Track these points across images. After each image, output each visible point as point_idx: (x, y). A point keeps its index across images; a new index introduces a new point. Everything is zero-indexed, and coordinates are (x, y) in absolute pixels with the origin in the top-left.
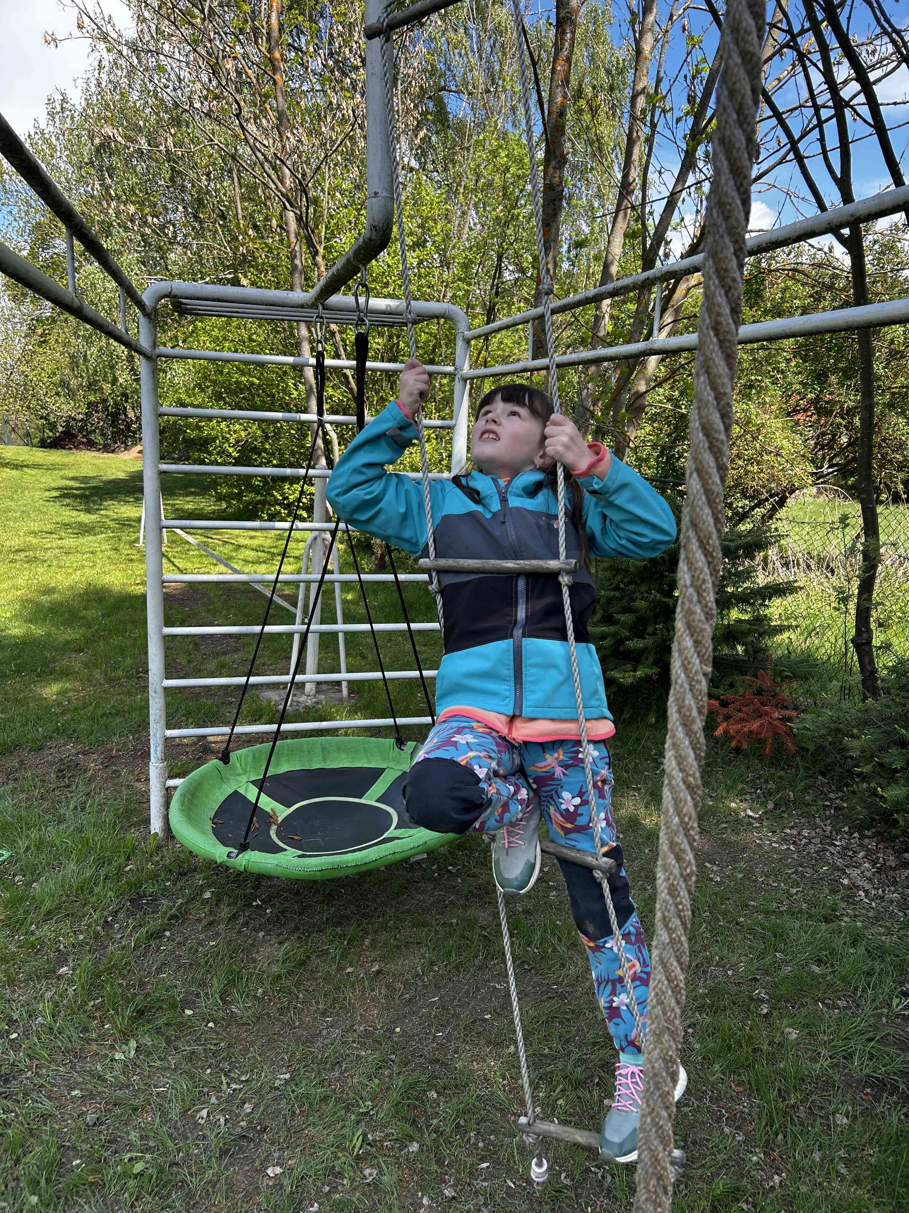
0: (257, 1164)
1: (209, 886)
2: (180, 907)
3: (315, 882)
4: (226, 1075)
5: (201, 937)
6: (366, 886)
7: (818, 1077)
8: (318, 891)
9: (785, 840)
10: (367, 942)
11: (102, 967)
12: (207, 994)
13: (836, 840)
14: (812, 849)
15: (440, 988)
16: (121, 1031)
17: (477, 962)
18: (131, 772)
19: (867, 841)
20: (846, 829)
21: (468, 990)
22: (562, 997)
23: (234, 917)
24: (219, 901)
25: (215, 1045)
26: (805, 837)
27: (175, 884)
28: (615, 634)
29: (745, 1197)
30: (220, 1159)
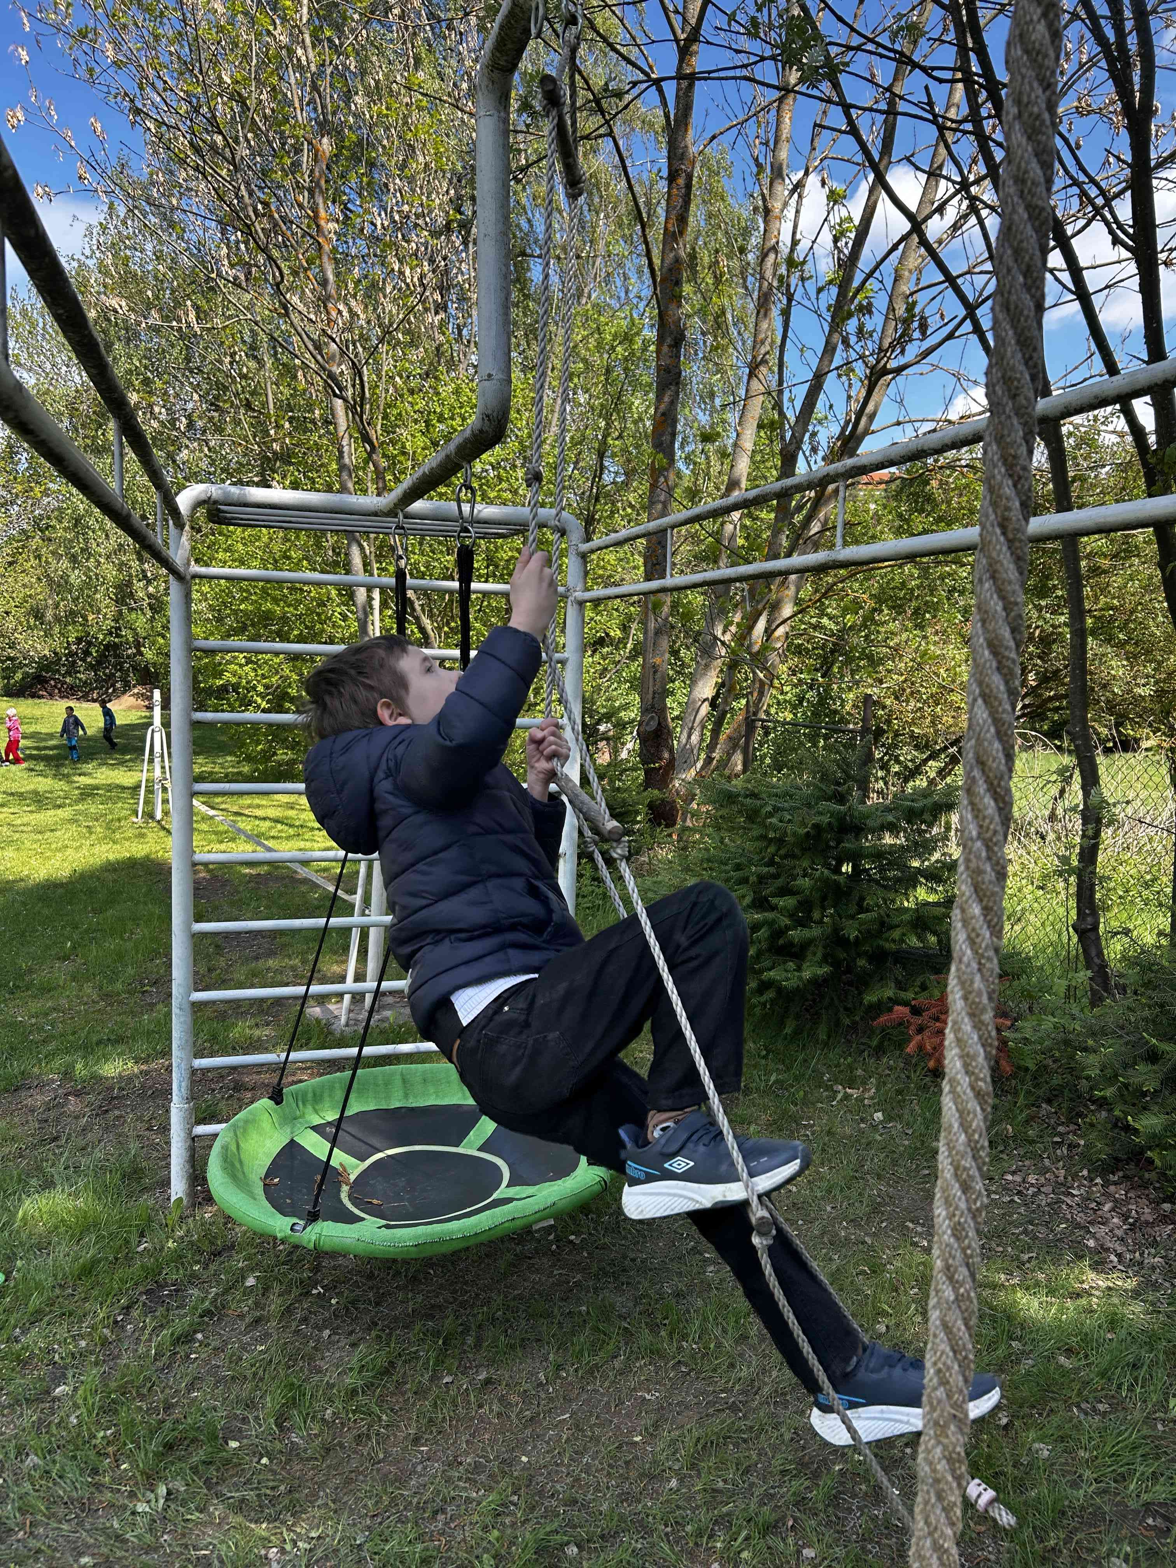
1: (252, 1270)
2: (215, 1300)
3: (394, 1261)
4: (289, 1530)
5: (246, 1339)
6: (462, 1266)
7: (1082, 1508)
8: (398, 1273)
9: (1006, 1188)
10: (470, 1340)
11: (113, 1385)
12: (257, 1418)
13: (1072, 1187)
14: (1043, 1200)
15: (570, 1400)
16: (143, 1473)
17: (617, 1364)
18: (140, 1119)
19: (1112, 1188)
20: (1085, 1172)
21: (608, 1403)
22: (734, 1408)
23: (289, 1311)
24: (266, 1290)
25: (273, 1488)
26: (1032, 1185)
27: (206, 1267)
28: (772, 923)
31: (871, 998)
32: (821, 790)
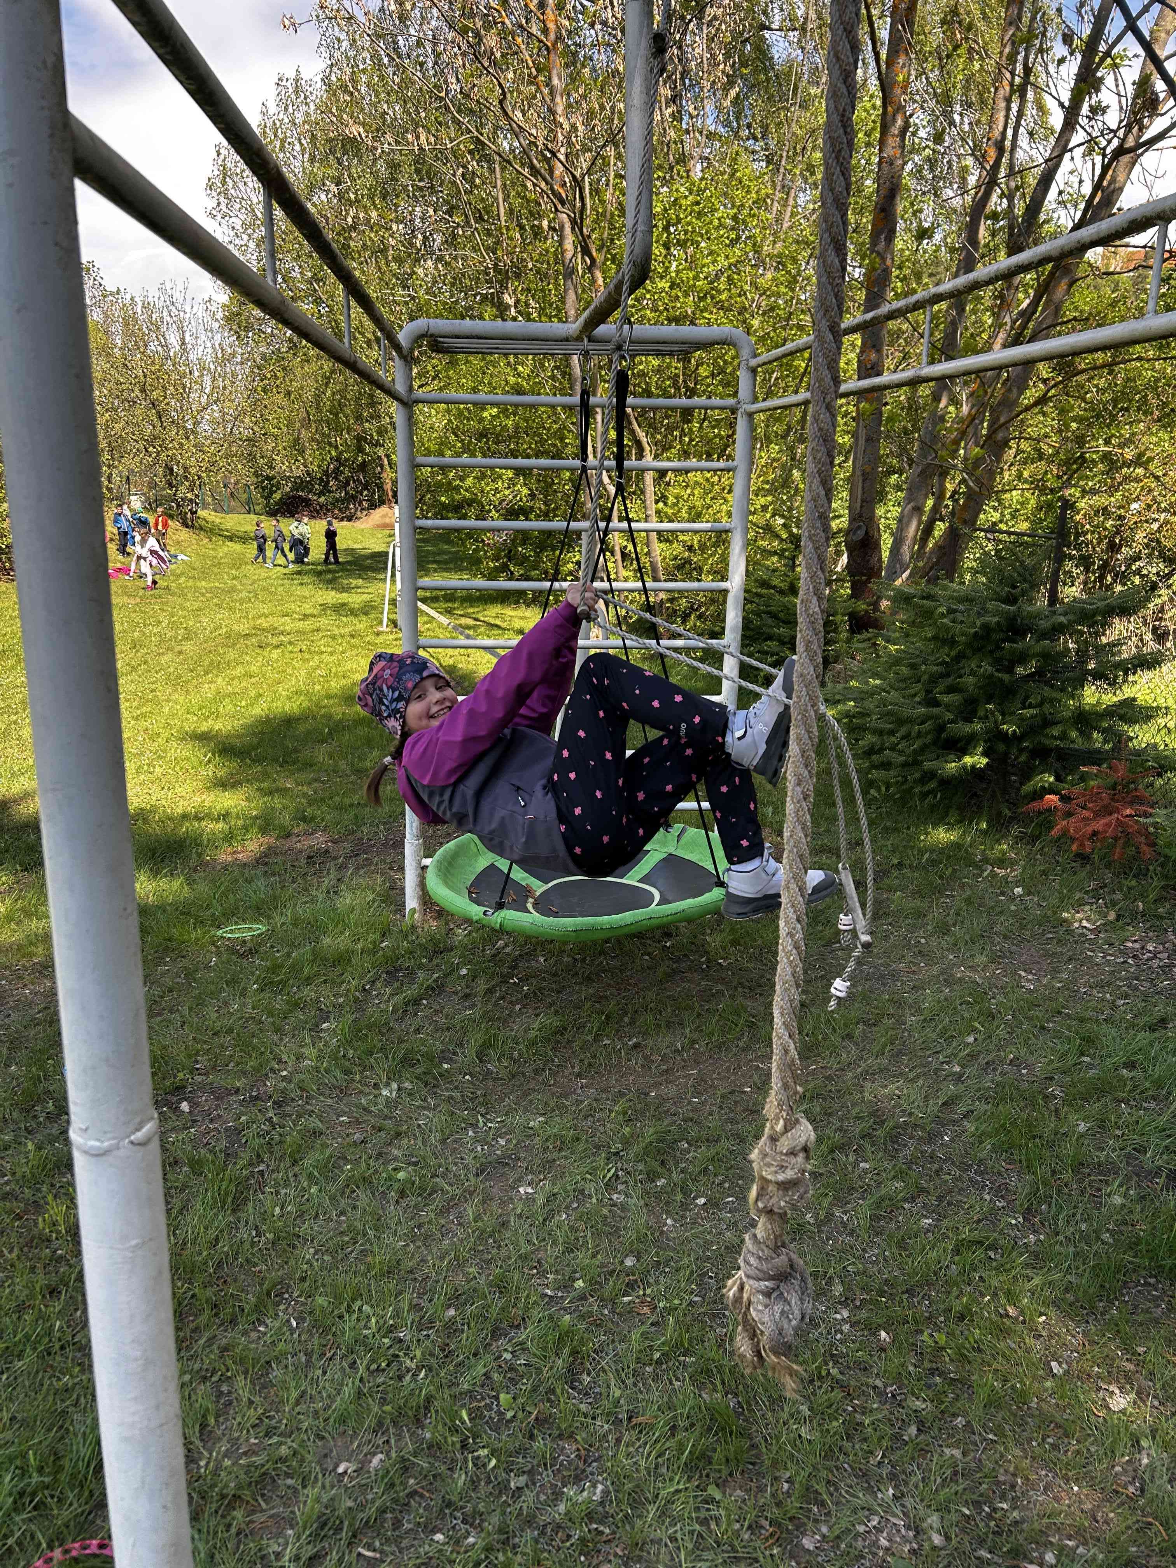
0: (510, 1183)
1: (465, 964)
2: (436, 981)
4: (482, 1116)
5: (458, 1006)
6: (628, 973)
9: (1123, 953)
10: (626, 1020)
12: (463, 1052)
14: (1155, 963)
15: (699, 1063)
17: (741, 1044)
18: (384, 861)
23: (490, 991)
24: (475, 977)
25: (472, 1093)
26: (1150, 952)
27: (431, 960)
28: (937, 717)
29: (993, 1247)
30: (477, 1175)
31: (1027, 788)
32: (996, 593)
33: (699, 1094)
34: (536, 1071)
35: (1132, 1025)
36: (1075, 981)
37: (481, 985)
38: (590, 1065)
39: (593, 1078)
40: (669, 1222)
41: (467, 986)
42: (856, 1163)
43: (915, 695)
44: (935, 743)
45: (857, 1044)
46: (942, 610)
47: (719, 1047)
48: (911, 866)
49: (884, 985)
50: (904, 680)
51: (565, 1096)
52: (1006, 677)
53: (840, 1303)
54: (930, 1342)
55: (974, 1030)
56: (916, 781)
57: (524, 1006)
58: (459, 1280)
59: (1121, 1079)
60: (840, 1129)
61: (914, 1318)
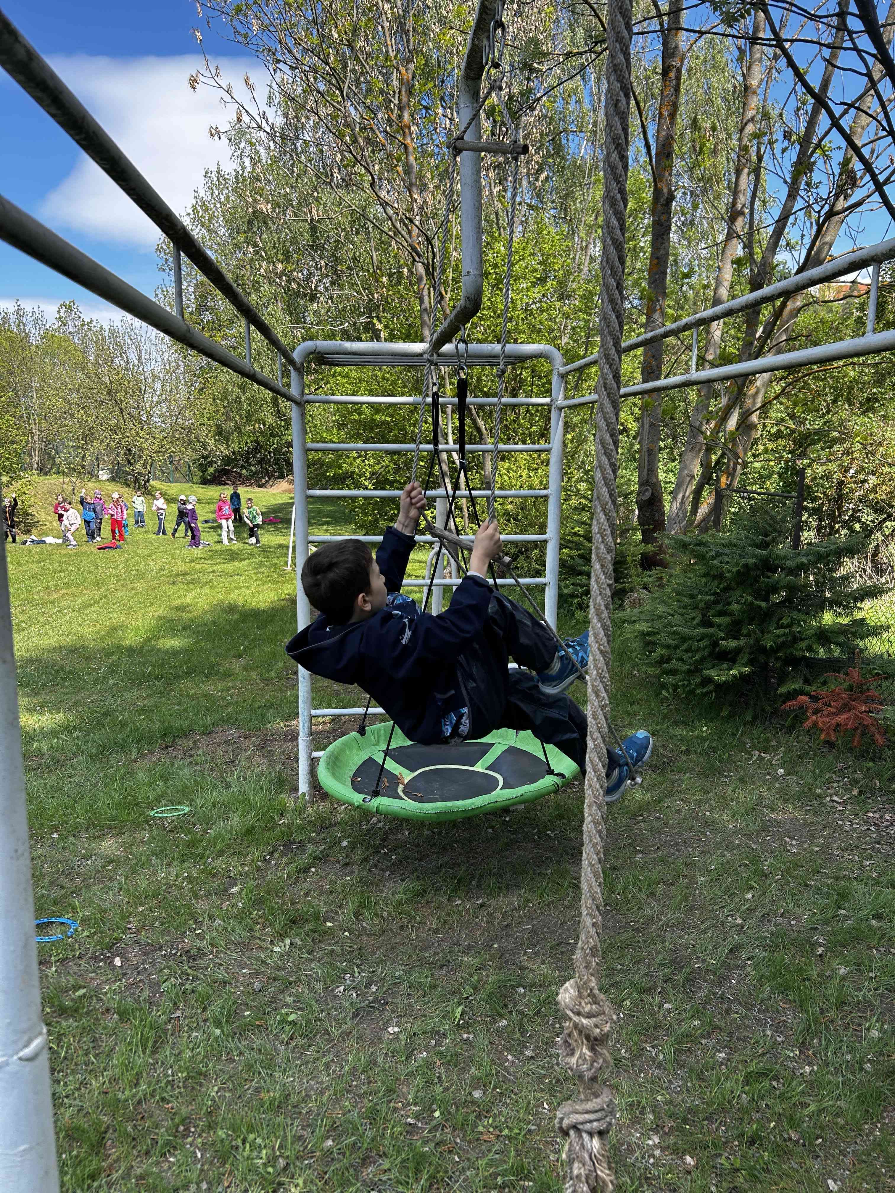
0: (381, 1023)
1: (346, 838)
2: (322, 852)
4: (357, 966)
5: (340, 873)
7: (860, 1002)
9: (866, 822)
10: (474, 883)
11: (263, 889)
12: (343, 912)
15: (533, 919)
16: (278, 933)
18: (283, 752)
21: (556, 922)
23: (366, 860)
24: (353, 848)
25: (350, 947)
27: (318, 834)
28: (711, 636)
29: (776, 1078)
30: (352, 1019)
31: (783, 690)
32: (753, 540)
33: (534, 946)
34: (402, 927)
35: (877, 883)
36: (829, 846)
37: (358, 855)
38: (445, 922)
39: (447, 933)
40: (510, 1057)
41: (347, 855)
42: (661, 1004)
43: (694, 619)
44: (710, 655)
45: (658, 901)
46: (713, 553)
47: (548, 905)
48: (696, 753)
49: (679, 850)
50: (685, 607)
51: (425, 949)
52: (764, 605)
53: (651, 1130)
54: (727, 1165)
55: (752, 888)
56: (698, 685)
57: (392, 873)
58: (338, 1114)
59: (871, 927)
60: (646, 975)
61: (713, 1143)
